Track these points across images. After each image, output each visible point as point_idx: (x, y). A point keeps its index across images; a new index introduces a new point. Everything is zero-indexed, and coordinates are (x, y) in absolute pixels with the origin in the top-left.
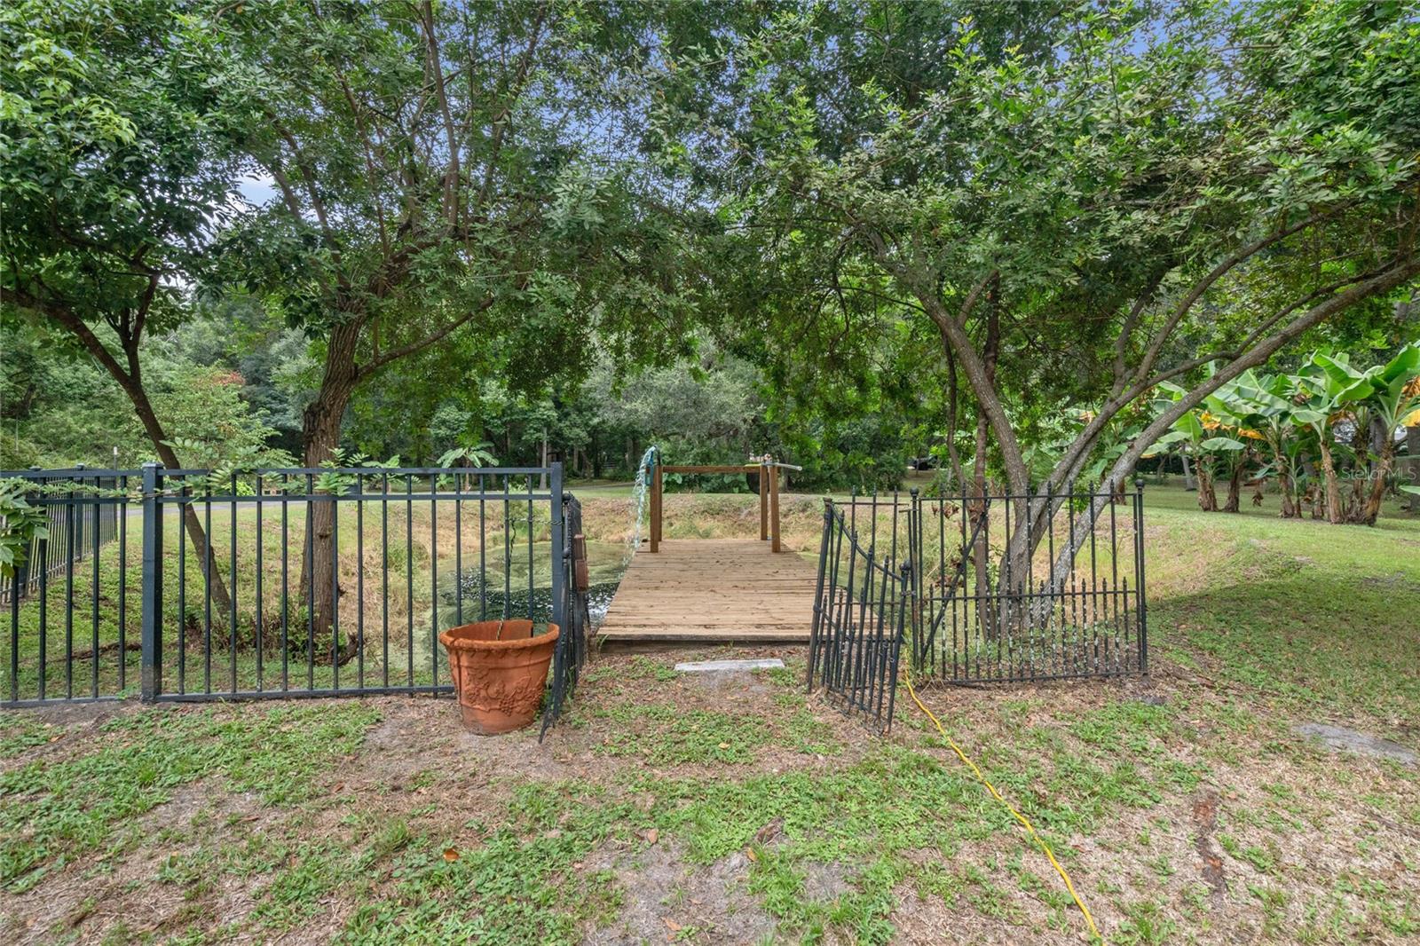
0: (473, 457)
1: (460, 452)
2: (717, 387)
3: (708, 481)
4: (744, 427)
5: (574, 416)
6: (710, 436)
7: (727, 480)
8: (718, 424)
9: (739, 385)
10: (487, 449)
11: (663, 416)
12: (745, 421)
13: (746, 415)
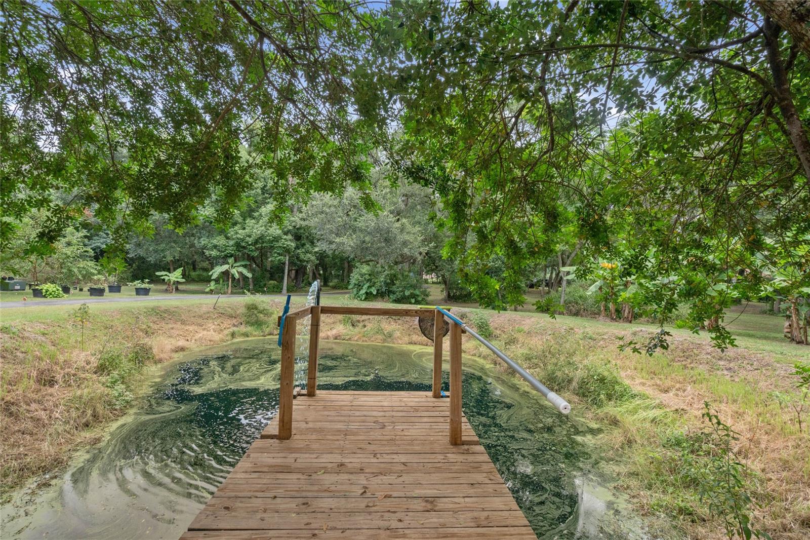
0: (234, 271)
1: (225, 267)
2: (402, 230)
3: (394, 293)
4: (420, 258)
5: (308, 246)
6: (396, 263)
7: (407, 293)
8: (402, 255)
9: (417, 228)
10: (245, 266)
11: (363, 248)
12: (420, 253)
13: (421, 250)
